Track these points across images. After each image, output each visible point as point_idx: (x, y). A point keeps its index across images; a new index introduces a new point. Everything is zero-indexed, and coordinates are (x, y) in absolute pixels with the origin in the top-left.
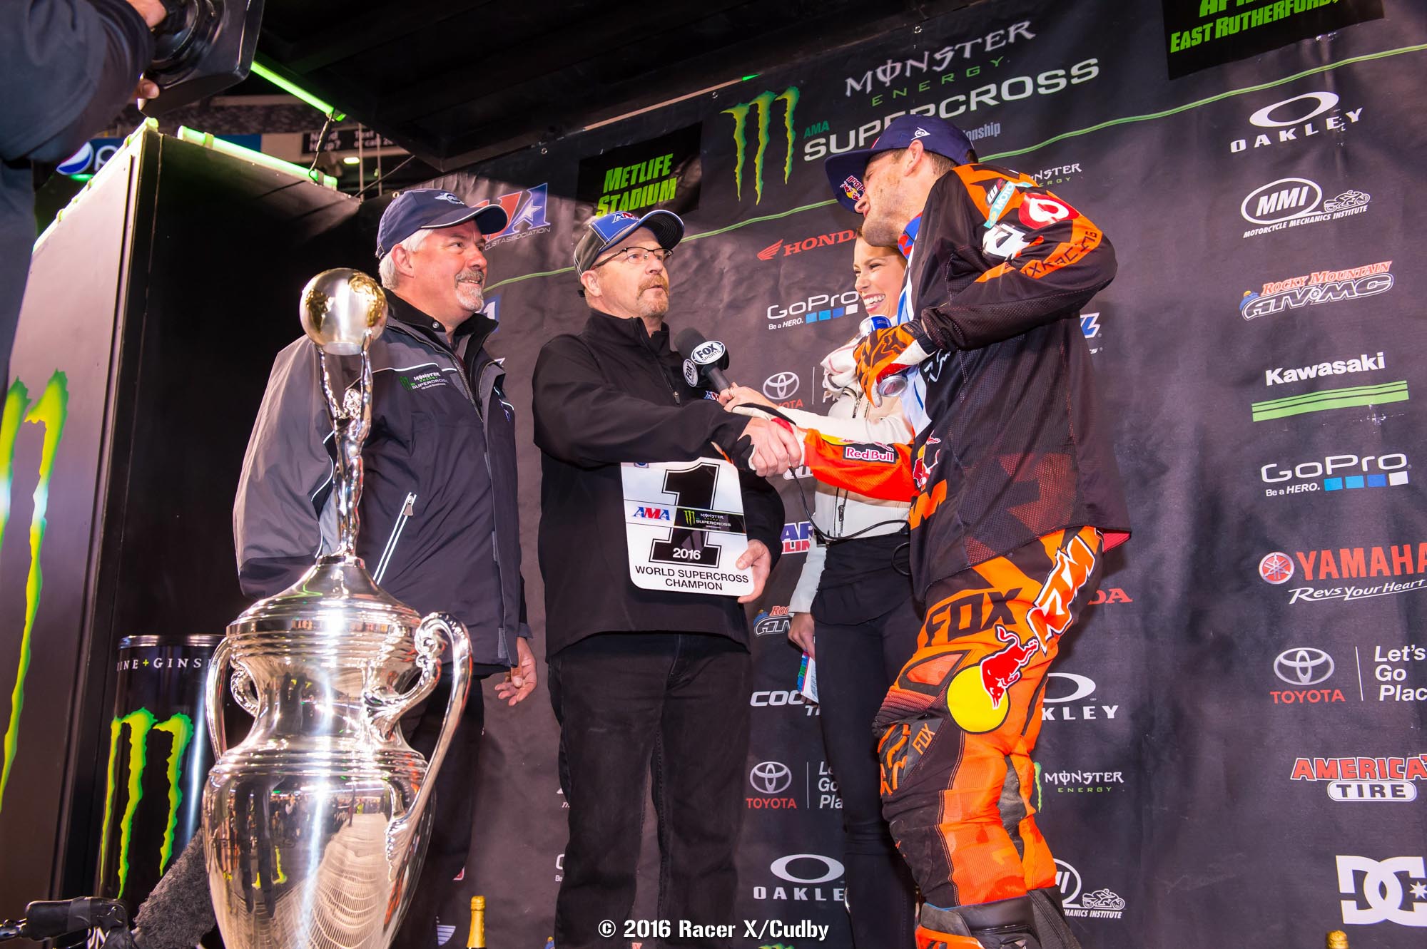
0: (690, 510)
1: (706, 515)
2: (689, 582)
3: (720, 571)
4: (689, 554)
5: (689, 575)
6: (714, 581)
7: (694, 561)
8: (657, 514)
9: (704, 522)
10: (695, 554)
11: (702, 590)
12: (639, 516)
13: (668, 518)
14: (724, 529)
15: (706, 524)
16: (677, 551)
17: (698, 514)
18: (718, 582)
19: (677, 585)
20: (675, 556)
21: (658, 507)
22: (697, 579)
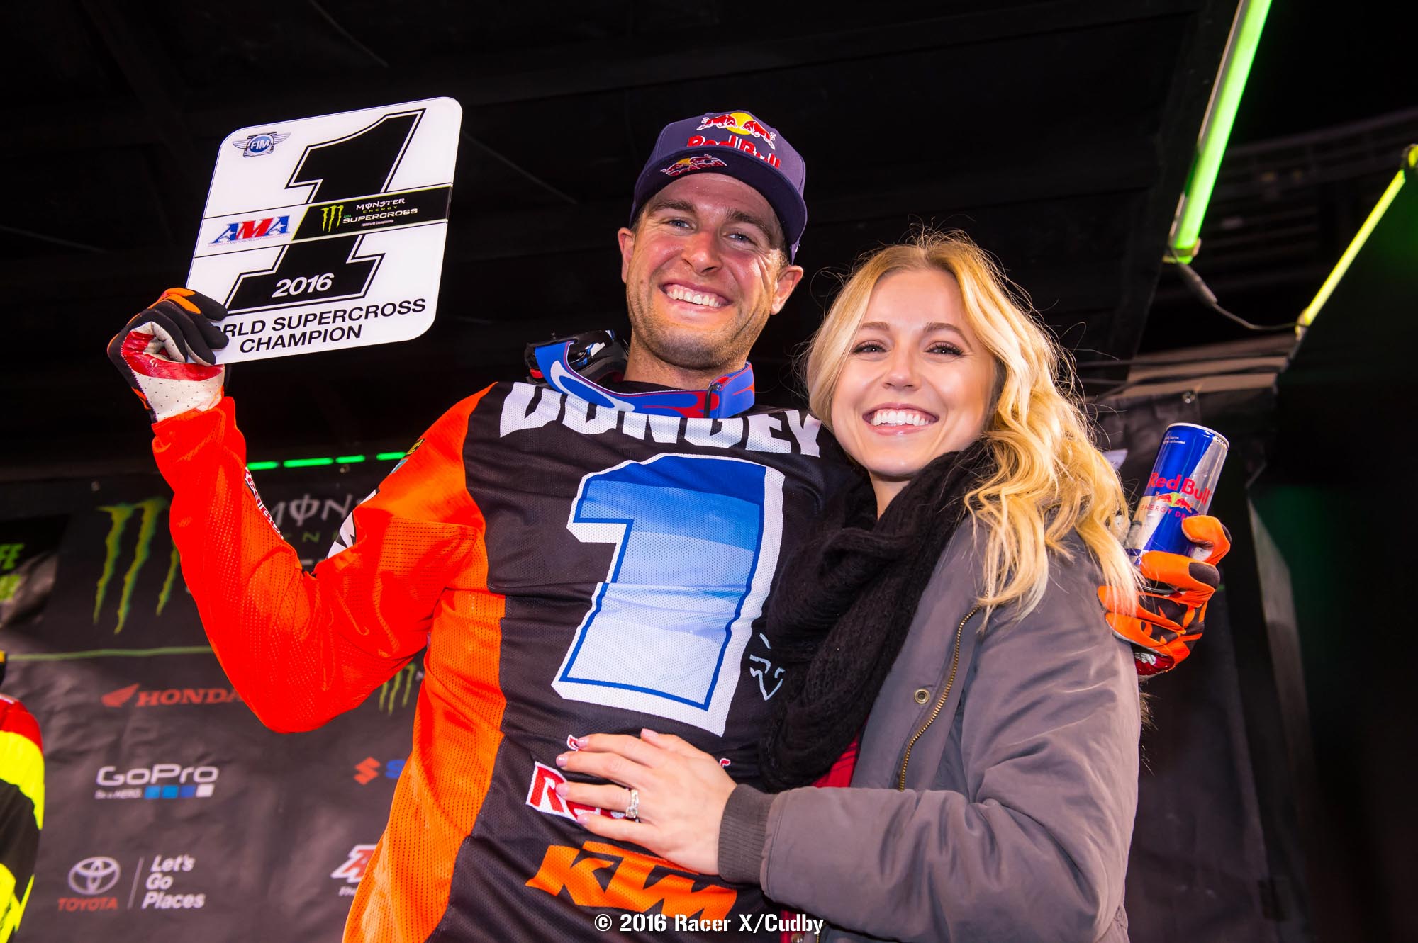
0: (333, 207)
1: (368, 206)
2: (292, 336)
3: (363, 303)
4: (309, 285)
5: (294, 323)
6: (346, 325)
7: (317, 294)
8: (264, 229)
9: (359, 219)
10: (319, 282)
11: (318, 346)
12: (225, 240)
13: (284, 230)
14: (400, 221)
15: (363, 221)
16: (284, 284)
17: (350, 209)
18: (355, 325)
19: (263, 347)
20: (276, 294)
21: (266, 215)
22: (313, 326)
